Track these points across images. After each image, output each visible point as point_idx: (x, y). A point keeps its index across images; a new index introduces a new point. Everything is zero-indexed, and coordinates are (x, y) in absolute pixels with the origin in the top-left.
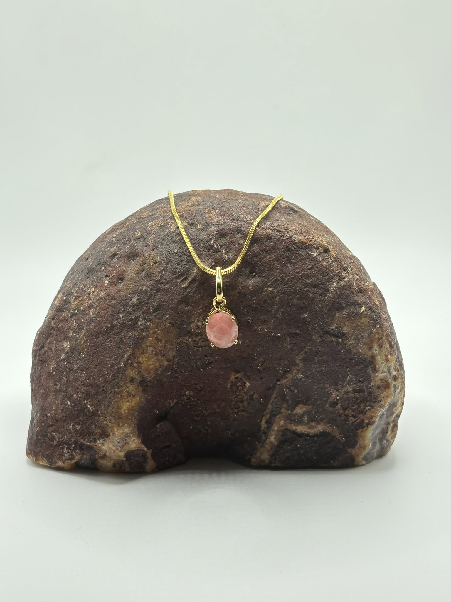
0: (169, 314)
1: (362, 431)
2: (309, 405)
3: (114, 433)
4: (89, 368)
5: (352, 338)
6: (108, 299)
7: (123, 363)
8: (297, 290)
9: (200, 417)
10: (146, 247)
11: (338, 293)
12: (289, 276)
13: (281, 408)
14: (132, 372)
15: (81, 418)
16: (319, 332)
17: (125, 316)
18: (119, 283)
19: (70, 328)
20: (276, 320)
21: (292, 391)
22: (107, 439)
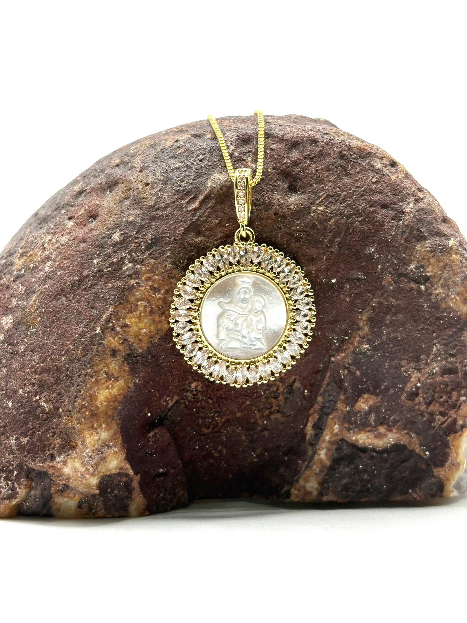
0: (170, 250)
1: (454, 438)
2: (377, 395)
3: (83, 442)
4: (43, 345)
5: (439, 284)
6: (75, 244)
7: (99, 328)
8: (360, 210)
9: (211, 428)
10: (130, 171)
11: (416, 216)
12: (347, 190)
13: (336, 402)
14: (114, 341)
15: (30, 425)
16: (392, 275)
17: (101, 261)
18: (90, 222)
19: (13, 296)
20: (330, 255)
21: (353, 374)
22: (72, 453)
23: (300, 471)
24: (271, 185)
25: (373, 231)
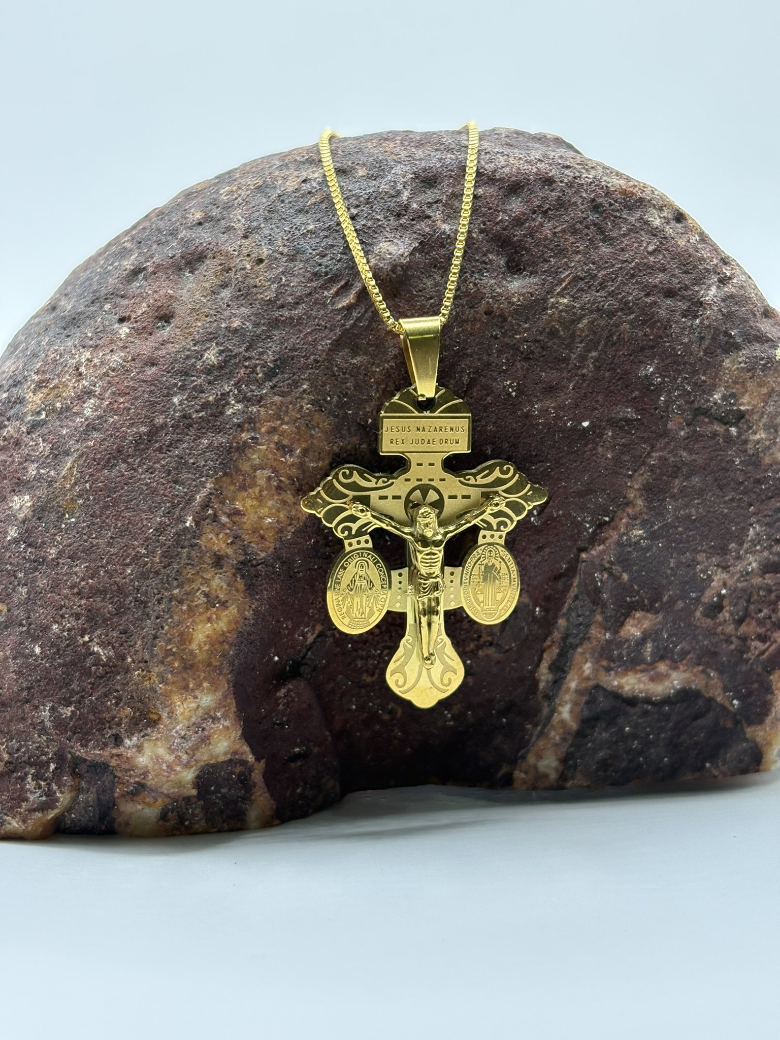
0: (309, 380)
2: (657, 612)
3: (171, 713)
4: (91, 547)
5: (761, 424)
6: (136, 368)
7: (190, 518)
8: (629, 303)
9: (376, 675)
10: (225, 235)
11: (724, 310)
12: (606, 268)
13: (588, 626)
14: (218, 540)
15: (74, 686)
16: (683, 411)
17: (186, 399)
18: (158, 328)
19: (27, 459)
20: (580, 382)
21: (616, 578)
22: (152, 732)
23: (529, 741)
24: (478, 260)
25: (651, 337)
